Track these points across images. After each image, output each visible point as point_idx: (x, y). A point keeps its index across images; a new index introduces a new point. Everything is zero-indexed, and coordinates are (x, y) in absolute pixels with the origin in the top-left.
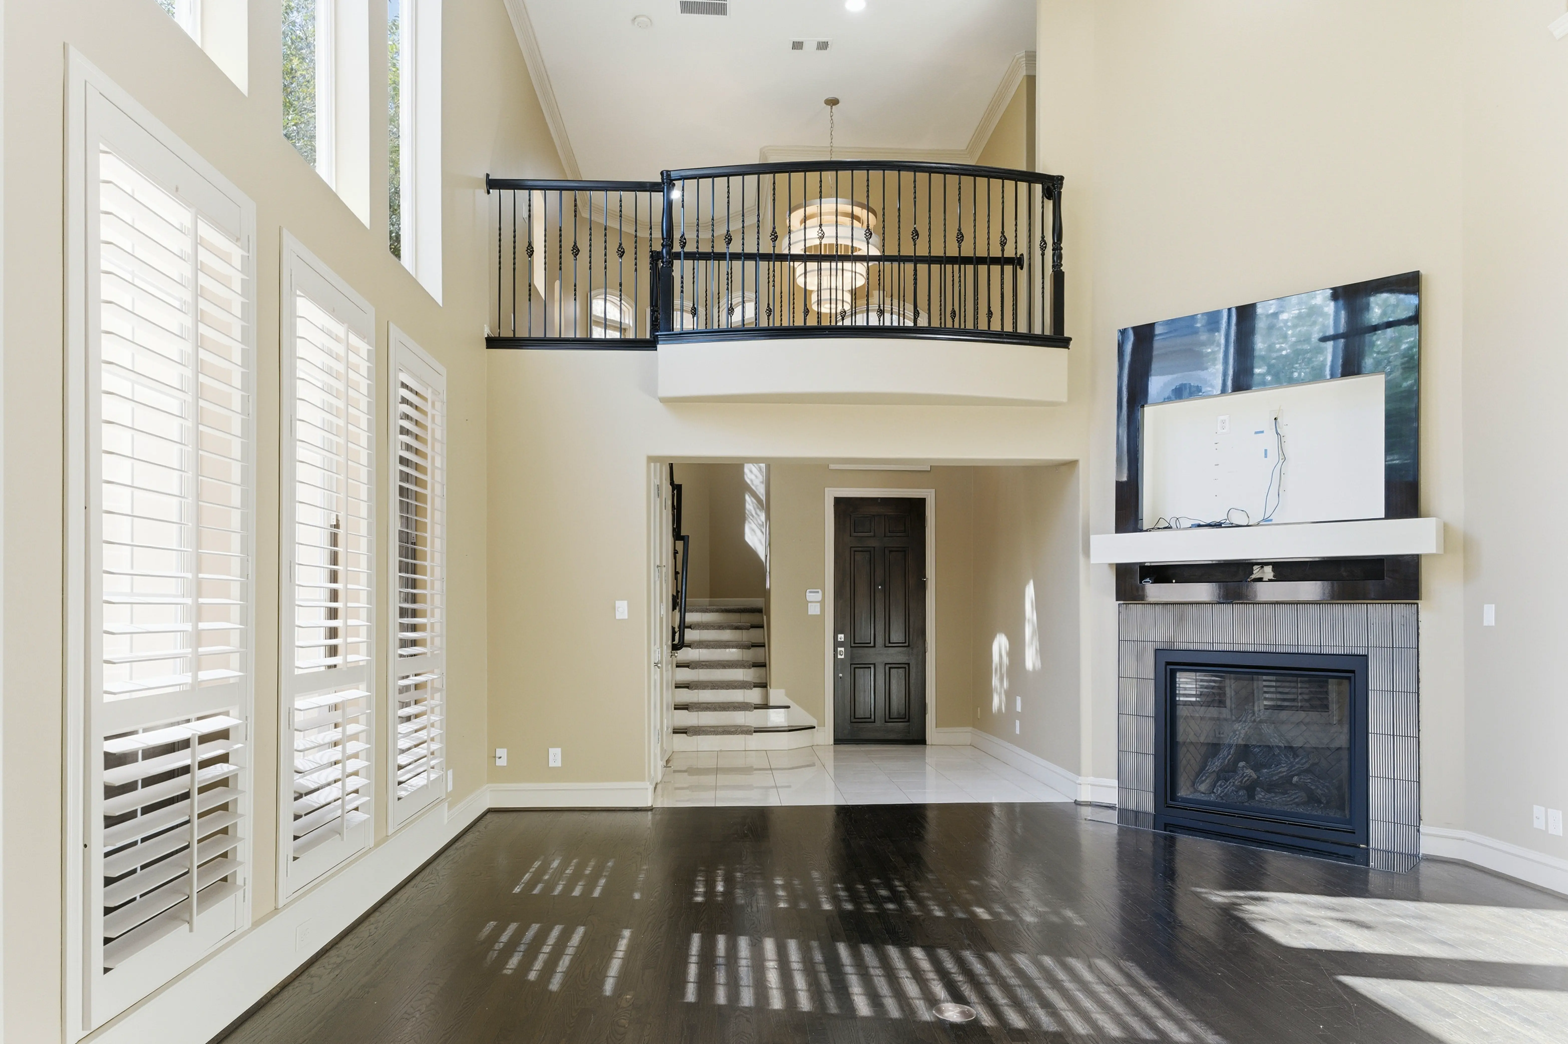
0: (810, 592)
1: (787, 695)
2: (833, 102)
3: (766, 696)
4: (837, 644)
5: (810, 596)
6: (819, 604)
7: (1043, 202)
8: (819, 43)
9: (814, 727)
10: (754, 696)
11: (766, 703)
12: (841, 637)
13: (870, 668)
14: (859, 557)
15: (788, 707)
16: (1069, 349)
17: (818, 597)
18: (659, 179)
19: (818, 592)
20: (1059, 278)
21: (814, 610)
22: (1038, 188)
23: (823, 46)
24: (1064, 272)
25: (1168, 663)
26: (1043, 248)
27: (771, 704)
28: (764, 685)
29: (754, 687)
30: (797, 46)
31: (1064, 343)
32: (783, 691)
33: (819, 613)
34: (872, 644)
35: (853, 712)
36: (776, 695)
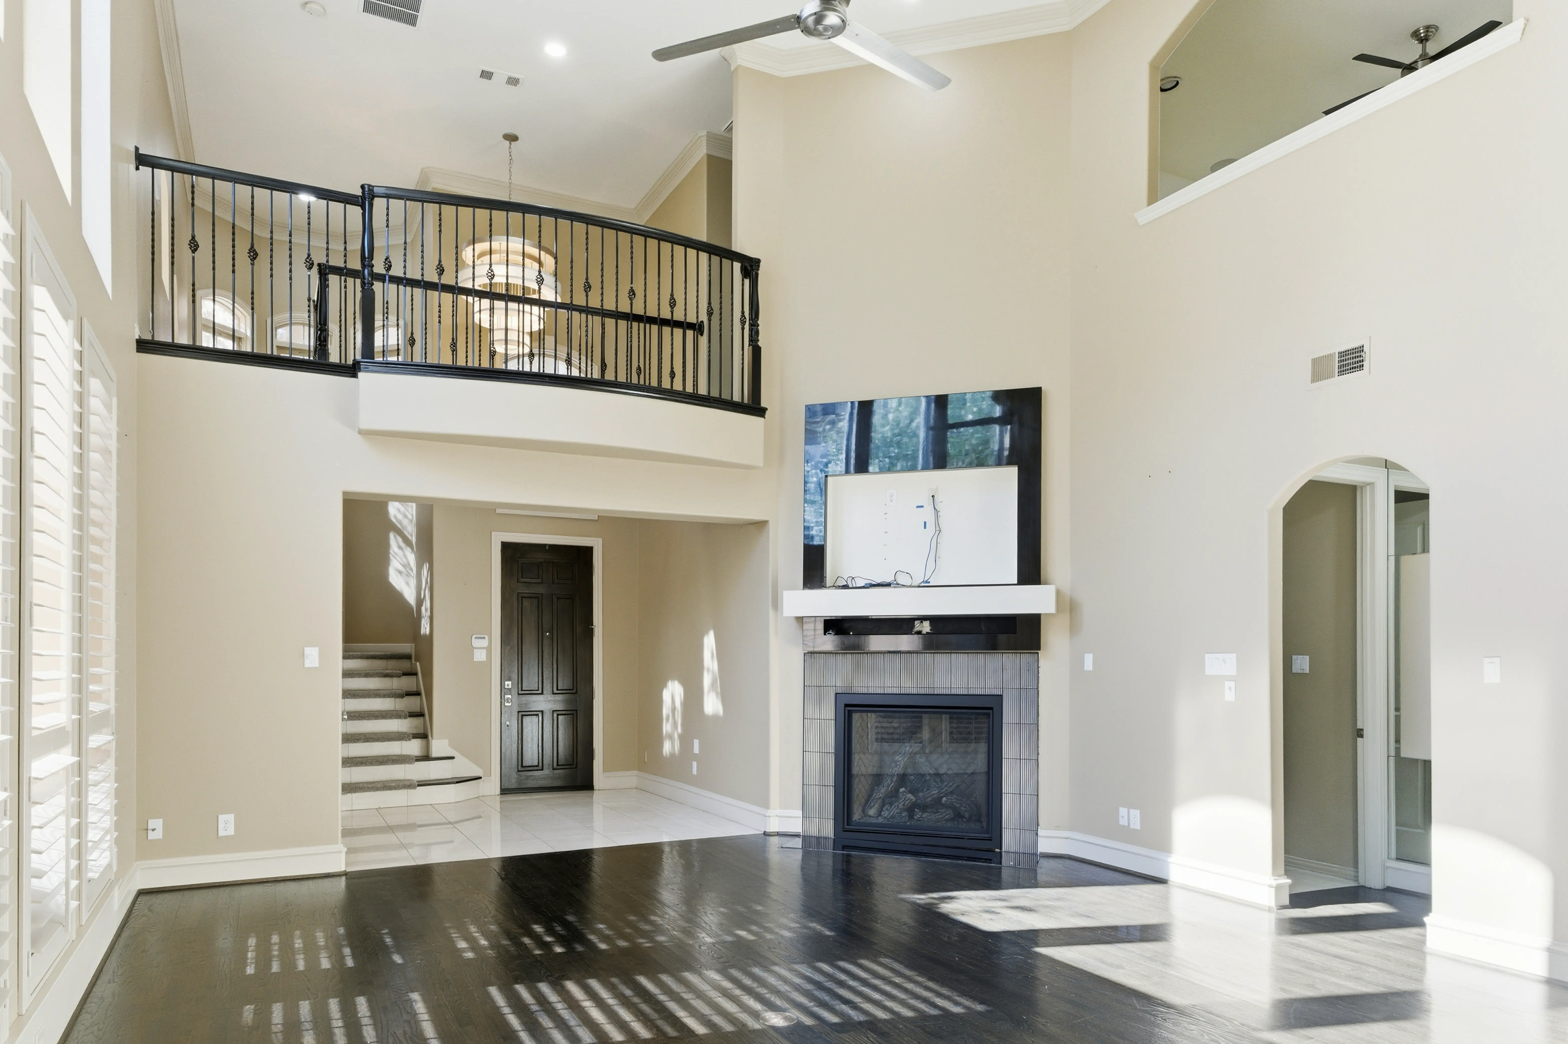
0: (476, 638)
1: (451, 745)
2: (512, 138)
3: (427, 747)
4: (503, 690)
5: (476, 643)
6: (485, 650)
7: (743, 280)
8: (509, 78)
9: (481, 778)
10: (413, 747)
11: (426, 755)
12: (508, 684)
13: (538, 715)
14: (526, 603)
15: (453, 758)
16: (765, 418)
17: (484, 643)
18: (359, 192)
19: (484, 638)
20: (756, 352)
21: (480, 656)
22: (737, 266)
23: (513, 81)
24: (760, 348)
25: (846, 705)
26: (743, 323)
27: (434, 754)
28: (423, 736)
29: (414, 738)
30: (486, 75)
31: (760, 412)
32: (446, 741)
33: (485, 660)
34: (540, 692)
35: (520, 760)
36: (438, 746)
